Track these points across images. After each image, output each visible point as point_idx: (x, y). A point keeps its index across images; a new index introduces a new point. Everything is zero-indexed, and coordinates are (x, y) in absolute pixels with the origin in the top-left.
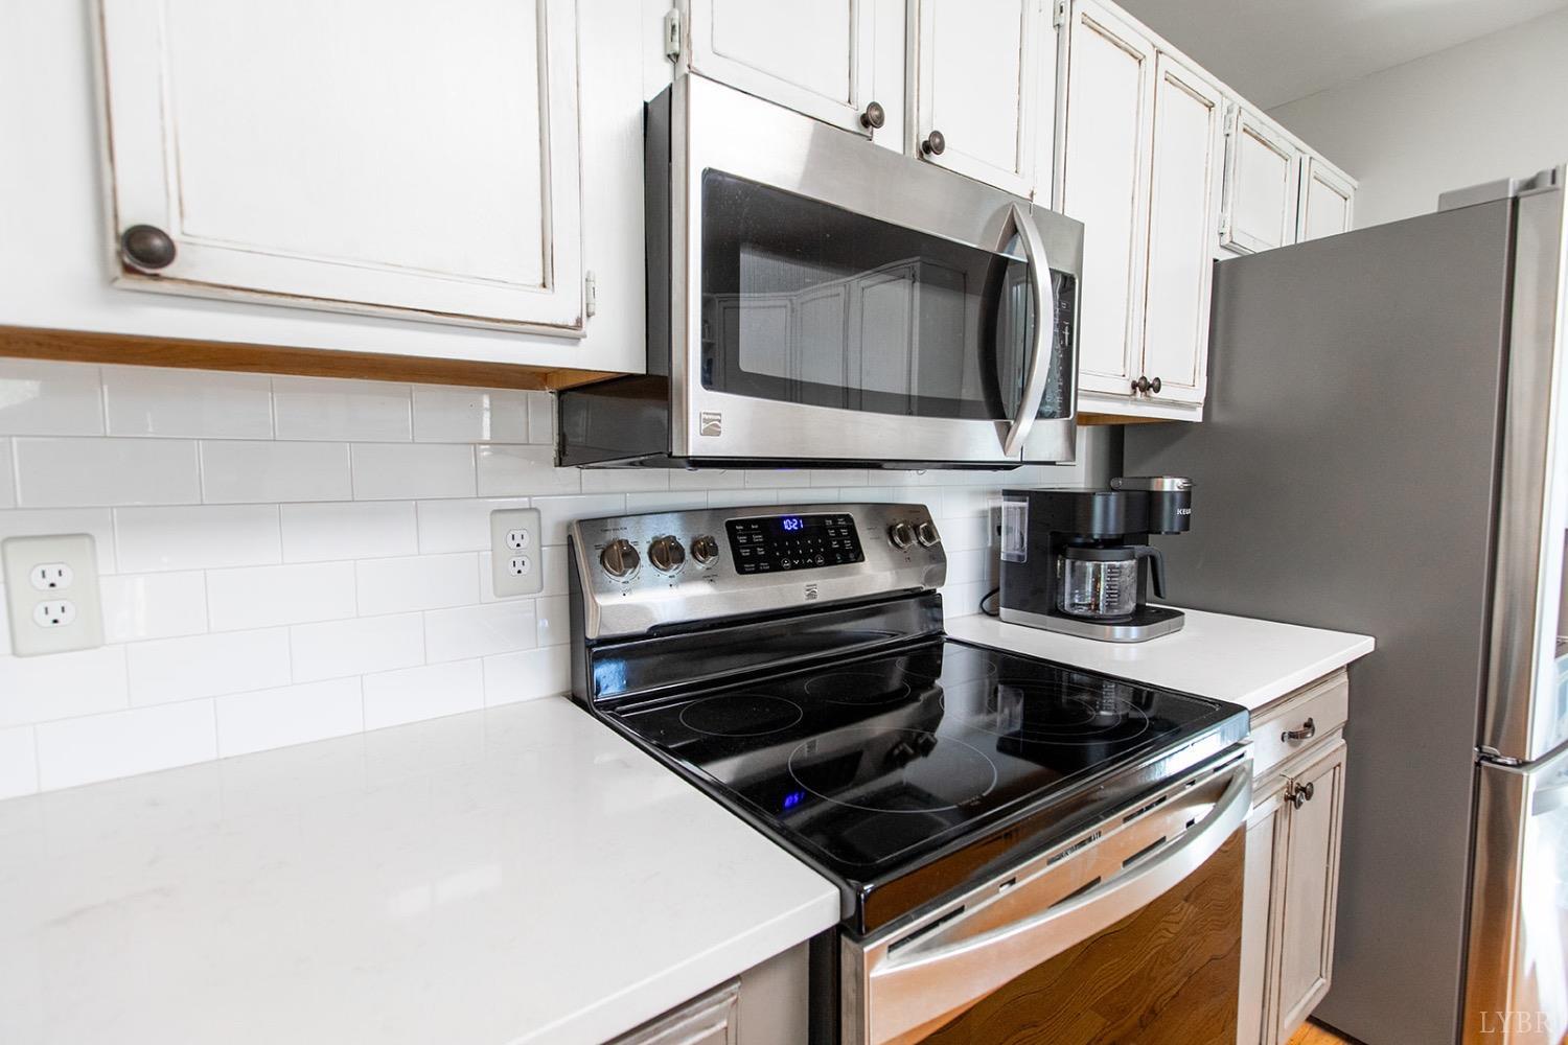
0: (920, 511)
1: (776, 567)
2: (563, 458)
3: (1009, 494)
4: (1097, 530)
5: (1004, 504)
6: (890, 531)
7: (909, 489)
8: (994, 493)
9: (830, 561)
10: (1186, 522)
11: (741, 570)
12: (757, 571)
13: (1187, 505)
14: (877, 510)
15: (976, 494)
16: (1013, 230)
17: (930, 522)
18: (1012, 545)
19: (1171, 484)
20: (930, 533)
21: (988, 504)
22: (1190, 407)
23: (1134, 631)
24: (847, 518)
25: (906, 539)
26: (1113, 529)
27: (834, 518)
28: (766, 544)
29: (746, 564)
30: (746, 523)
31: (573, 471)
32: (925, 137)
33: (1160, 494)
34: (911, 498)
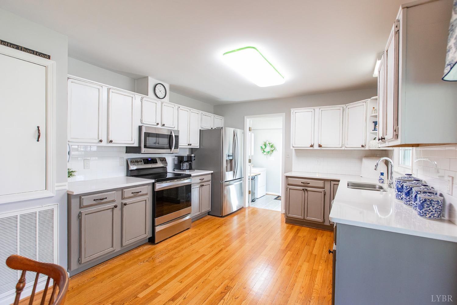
0: (165, 158)
1: (148, 164)
2: (126, 153)
3: (176, 156)
4: (185, 160)
5: (175, 157)
6: (161, 160)
7: (163, 156)
8: (174, 156)
9: (154, 163)
10: (195, 159)
11: (145, 164)
12: (146, 164)
13: (195, 157)
14: (159, 158)
15: (172, 156)
16: (171, 132)
17: (166, 159)
18: (176, 162)
19: (193, 155)
20: (165, 160)
21: (174, 157)
22: (198, 146)
23: (188, 171)
24: (156, 159)
25: (162, 161)
26: (186, 160)
27: (154, 159)
28: (147, 161)
29: (145, 163)
30: (145, 159)
31: (127, 154)
32: (163, 124)
33: (192, 156)
34: (164, 157)
